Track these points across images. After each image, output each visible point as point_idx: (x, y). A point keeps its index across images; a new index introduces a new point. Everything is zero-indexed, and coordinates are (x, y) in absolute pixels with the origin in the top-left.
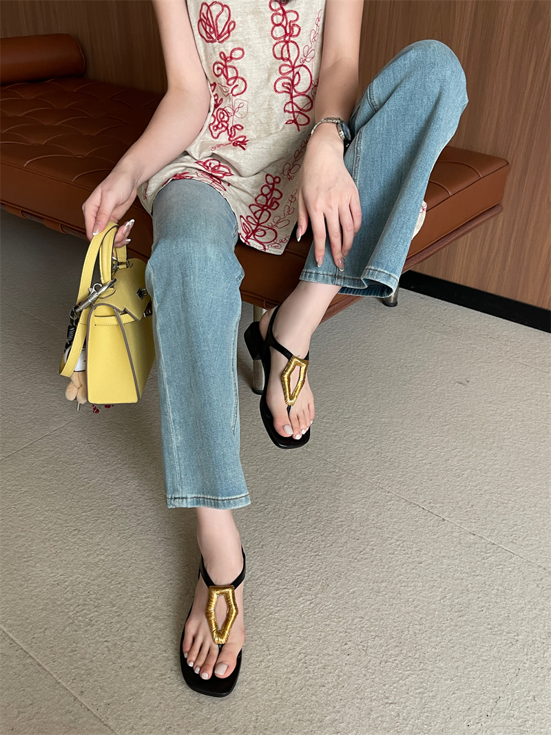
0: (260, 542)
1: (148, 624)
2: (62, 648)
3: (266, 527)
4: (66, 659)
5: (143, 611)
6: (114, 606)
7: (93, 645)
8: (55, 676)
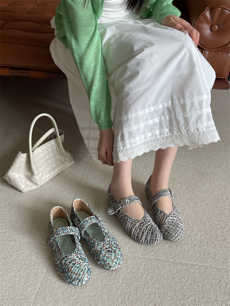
0: (222, 186)
1: (222, 232)
2: (203, 256)
3: (217, 180)
4: (210, 258)
5: (214, 228)
6: (201, 232)
7: (213, 249)
8: (214, 266)
